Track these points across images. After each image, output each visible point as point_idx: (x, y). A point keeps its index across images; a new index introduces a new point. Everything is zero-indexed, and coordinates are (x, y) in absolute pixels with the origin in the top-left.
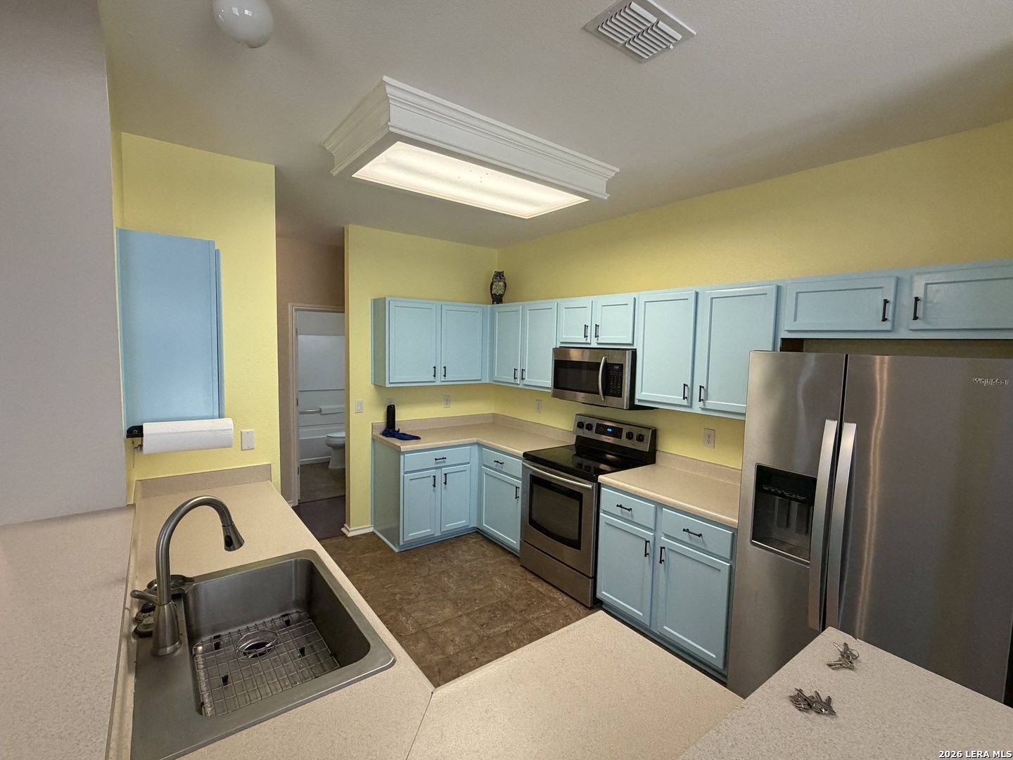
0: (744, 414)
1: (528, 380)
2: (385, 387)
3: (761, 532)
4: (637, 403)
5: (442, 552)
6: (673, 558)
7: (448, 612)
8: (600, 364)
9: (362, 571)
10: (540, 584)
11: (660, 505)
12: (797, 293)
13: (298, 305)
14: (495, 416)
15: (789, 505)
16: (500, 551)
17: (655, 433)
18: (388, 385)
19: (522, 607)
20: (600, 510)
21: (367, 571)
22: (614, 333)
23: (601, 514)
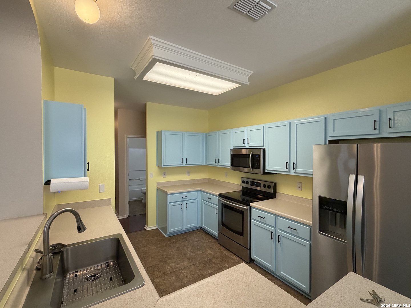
0: (312, 174)
1: (221, 163)
2: (162, 167)
3: (323, 228)
4: (266, 171)
5: (186, 237)
6: (283, 240)
7: (186, 263)
8: (250, 155)
9: (151, 245)
10: (227, 252)
11: (277, 216)
12: (334, 120)
13: (129, 136)
14: (208, 179)
15: (336, 215)
16: (210, 237)
17: (275, 185)
18: (163, 166)
19: (218, 262)
20: (252, 219)
21: (153, 245)
22: (256, 142)
23: (252, 220)
